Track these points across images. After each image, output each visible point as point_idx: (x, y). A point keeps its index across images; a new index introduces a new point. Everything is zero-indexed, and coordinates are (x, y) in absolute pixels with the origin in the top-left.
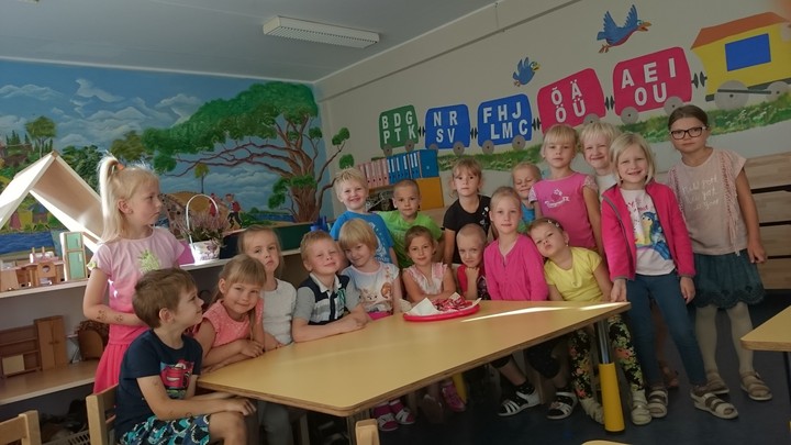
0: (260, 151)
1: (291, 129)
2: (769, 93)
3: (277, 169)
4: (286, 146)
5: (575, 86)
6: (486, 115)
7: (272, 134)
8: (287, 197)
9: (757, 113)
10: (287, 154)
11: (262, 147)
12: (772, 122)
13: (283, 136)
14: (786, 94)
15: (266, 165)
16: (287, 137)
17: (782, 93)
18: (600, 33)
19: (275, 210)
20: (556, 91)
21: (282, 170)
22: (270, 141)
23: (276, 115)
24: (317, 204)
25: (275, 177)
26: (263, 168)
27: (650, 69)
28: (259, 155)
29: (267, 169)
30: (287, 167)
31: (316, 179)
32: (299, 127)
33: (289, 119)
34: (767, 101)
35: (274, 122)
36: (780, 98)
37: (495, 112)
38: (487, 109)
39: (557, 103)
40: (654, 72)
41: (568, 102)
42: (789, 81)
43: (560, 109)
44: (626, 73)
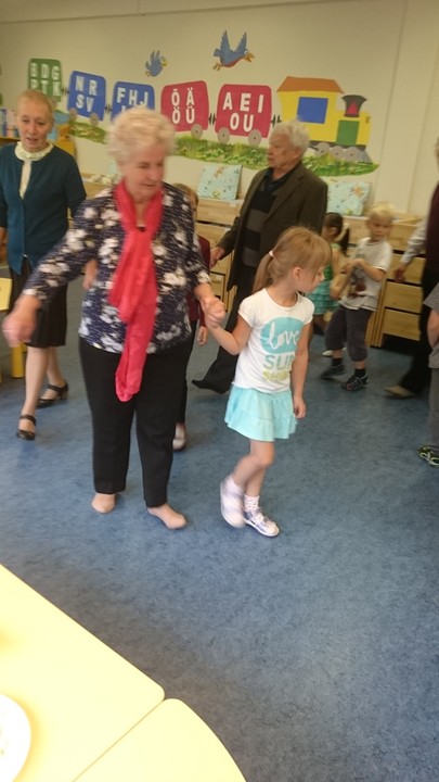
2: (317, 149)
5: (190, 94)
6: (120, 96)
14: (327, 155)
17: (324, 153)
18: (217, 50)
20: (176, 93)
27: (246, 99)
34: (315, 157)
37: (127, 94)
38: (121, 90)
39: (175, 104)
40: (248, 103)
41: (183, 106)
42: (332, 145)
43: (177, 111)
44: (229, 95)
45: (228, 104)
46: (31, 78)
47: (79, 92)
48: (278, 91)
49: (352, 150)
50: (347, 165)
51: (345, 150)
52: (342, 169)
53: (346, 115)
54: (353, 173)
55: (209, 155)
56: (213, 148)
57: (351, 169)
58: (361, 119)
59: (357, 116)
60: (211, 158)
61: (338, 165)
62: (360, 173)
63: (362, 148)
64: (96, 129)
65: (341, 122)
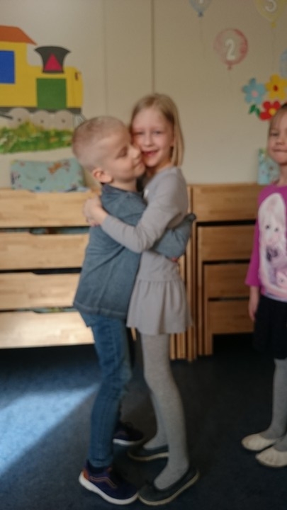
2: (10, 118)
12: (12, 150)
14: (27, 124)
17: (23, 122)
34: (8, 127)
36: (22, 127)
42: (32, 110)
49: (63, 114)
50: (59, 134)
51: (52, 116)
52: (53, 140)
53: (45, 71)
57: (66, 139)
58: (67, 75)
59: (61, 71)
61: (47, 135)
63: (76, 111)
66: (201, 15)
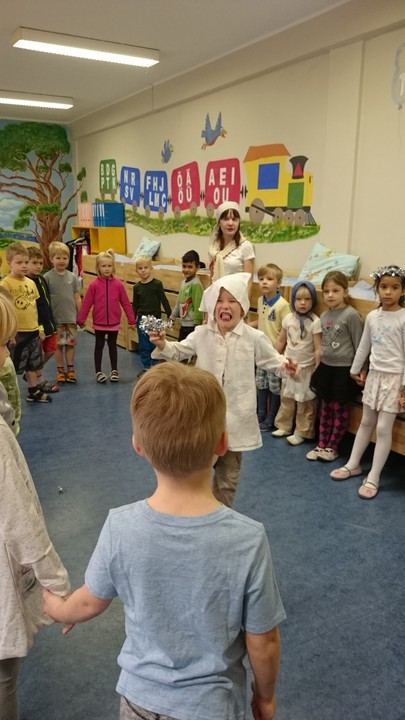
0: (10, 182)
1: (41, 164)
3: (24, 197)
4: (34, 178)
5: (188, 175)
6: (148, 183)
7: (22, 167)
8: (31, 222)
9: (266, 232)
10: (35, 185)
11: (12, 178)
12: (272, 241)
13: (32, 169)
14: (281, 220)
15: (14, 193)
16: (36, 171)
17: (279, 219)
18: (203, 131)
19: (19, 231)
20: (180, 176)
21: (29, 199)
22: (20, 173)
23: (28, 151)
24: (60, 229)
25: (22, 204)
26: (10, 195)
27: (223, 174)
28: (8, 185)
29: (15, 196)
30: (34, 196)
31: (62, 208)
32: (49, 162)
33: (40, 155)
34: (272, 223)
35: (25, 157)
36: (278, 223)
37: (151, 181)
38: (149, 178)
39: (180, 185)
40: (224, 177)
41: (184, 187)
42: (284, 209)
43: (181, 192)
44: (212, 171)
45: (212, 181)
46: (101, 176)
47: (126, 184)
48: (245, 161)
49: (301, 212)
50: (297, 229)
51: (294, 214)
52: (293, 233)
53: (294, 177)
54: (301, 237)
55: (202, 230)
56: (204, 223)
57: (300, 232)
58: (304, 180)
59: (302, 177)
60: (203, 232)
61: (290, 229)
62: (307, 236)
63: (307, 209)
64: (136, 214)
65: (290, 184)
66: (400, 107)
